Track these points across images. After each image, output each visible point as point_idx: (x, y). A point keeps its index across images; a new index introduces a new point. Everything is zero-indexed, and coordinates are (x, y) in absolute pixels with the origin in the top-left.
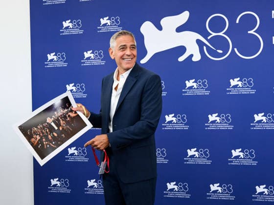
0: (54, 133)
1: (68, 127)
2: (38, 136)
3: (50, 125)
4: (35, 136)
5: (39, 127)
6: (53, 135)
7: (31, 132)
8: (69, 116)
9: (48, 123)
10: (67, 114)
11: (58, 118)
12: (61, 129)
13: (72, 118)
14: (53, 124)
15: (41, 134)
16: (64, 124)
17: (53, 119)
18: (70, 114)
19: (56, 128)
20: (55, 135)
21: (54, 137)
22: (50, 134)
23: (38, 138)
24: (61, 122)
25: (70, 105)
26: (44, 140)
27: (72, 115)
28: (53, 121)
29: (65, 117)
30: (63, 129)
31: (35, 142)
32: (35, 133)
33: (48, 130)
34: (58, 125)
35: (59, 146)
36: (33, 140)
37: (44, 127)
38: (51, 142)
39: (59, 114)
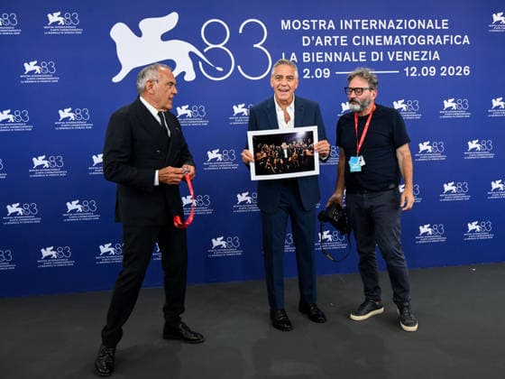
0: (281, 159)
1: (297, 161)
3: (282, 150)
4: (262, 152)
5: (271, 146)
6: (279, 160)
7: (261, 147)
9: (281, 147)
10: (304, 149)
11: (293, 148)
12: (290, 159)
13: (306, 156)
14: (285, 151)
15: (269, 154)
16: (296, 157)
17: (288, 146)
18: (307, 150)
19: (286, 156)
20: (282, 162)
21: (279, 163)
22: (277, 158)
23: (265, 155)
24: (295, 153)
25: (312, 141)
26: (268, 160)
27: (308, 153)
28: (287, 149)
29: (301, 151)
31: (259, 157)
32: (265, 150)
33: (277, 154)
34: (289, 155)
35: (278, 173)
36: (258, 154)
37: (275, 149)
38: (274, 165)
39: (297, 145)
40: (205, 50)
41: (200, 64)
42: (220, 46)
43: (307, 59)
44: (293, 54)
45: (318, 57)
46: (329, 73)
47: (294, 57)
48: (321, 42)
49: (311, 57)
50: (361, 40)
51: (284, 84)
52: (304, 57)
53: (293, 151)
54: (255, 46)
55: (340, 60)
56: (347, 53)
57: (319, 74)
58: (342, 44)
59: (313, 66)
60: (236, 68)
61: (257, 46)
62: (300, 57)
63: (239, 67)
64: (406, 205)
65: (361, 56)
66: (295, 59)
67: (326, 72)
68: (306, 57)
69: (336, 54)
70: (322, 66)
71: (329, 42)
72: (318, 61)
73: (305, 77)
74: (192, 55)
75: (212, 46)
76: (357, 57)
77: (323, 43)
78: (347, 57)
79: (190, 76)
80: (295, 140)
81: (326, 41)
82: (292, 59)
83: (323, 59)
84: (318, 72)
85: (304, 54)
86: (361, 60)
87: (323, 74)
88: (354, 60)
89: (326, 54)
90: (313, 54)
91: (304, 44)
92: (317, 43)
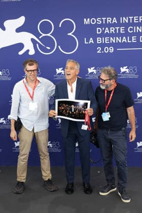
40: (40, 37)
41: (37, 45)
42: (49, 35)
43: (99, 41)
44: (91, 39)
45: (106, 40)
46: (113, 50)
47: (91, 41)
48: (108, 31)
49: (102, 40)
50: (133, 29)
52: (98, 40)
54: (68, 34)
55: (120, 41)
56: (124, 38)
57: (106, 51)
59: (103, 45)
60: (57, 47)
61: (70, 34)
62: (95, 40)
63: (59, 47)
64: (131, 139)
65: (133, 39)
66: (92, 42)
67: (111, 49)
68: (99, 40)
69: (117, 38)
70: (109, 45)
71: (113, 31)
72: (106, 42)
73: (98, 52)
74: (33, 40)
75: (44, 35)
76: (131, 39)
77: (110, 32)
78: (124, 40)
79: (32, 52)
81: (111, 30)
82: (90, 41)
83: (110, 41)
84: (106, 49)
85: (98, 38)
86: (133, 41)
87: (109, 50)
88: (129, 42)
89: (111, 38)
90: (103, 38)
91: (98, 33)
92: (106, 31)
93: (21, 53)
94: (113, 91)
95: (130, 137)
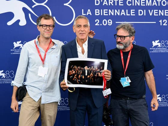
0: (83, 76)
1: (93, 79)
2: (74, 71)
4: (73, 70)
5: (78, 67)
6: (82, 76)
7: (72, 67)
8: (98, 74)
9: (84, 69)
10: (98, 72)
11: (91, 71)
12: (88, 77)
15: (77, 72)
16: (92, 76)
17: (88, 69)
18: (99, 74)
20: (83, 77)
21: (81, 78)
22: (81, 75)
23: (74, 72)
24: (92, 74)
25: (103, 69)
26: (76, 75)
28: (88, 70)
29: (95, 73)
30: (89, 77)
31: (71, 73)
32: (74, 69)
33: (81, 72)
35: (80, 83)
36: (71, 71)
37: (80, 69)
38: (78, 79)
39: (94, 69)
40: (33, 7)
41: (30, 15)
42: (43, 4)
43: (97, 13)
44: (89, 10)
45: (104, 12)
46: (111, 23)
47: (89, 12)
48: (106, 3)
49: (100, 12)
50: (131, 3)
51: (82, 30)
52: (96, 12)
53: (91, 72)
54: (65, 4)
55: (119, 14)
56: (123, 10)
57: (105, 23)
58: (120, 5)
59: (101, 18)
62: (93, 12)
63: (54, 18)
64: (154, 108)
65: (132, 12)
66: (90, 13)
67: (110, 21)
68: (97, 12)
69: (116, 11)
70: (107, 18)
71: (112, 3)
72: (104, 15)
73: (96, 24)
74: (24, 9)
75: (37, 4)
76: (129, 13)
77: (108, 3)
78: (123, 12)
79: (23, 23)
80: (93, 66)
81: (110, 2)
82: (88, 13)
83: (108, 13)
84: (105, 22)
85: (96, 10)
86: (132, 15)
87: (108, 23)
88: (127, 15)
89: (110, 11)
90: (102, 10)
91: (96, 4)
92: (104, 3)
93: (10, 23)
94: (130, 53)
95: (152, 105)
